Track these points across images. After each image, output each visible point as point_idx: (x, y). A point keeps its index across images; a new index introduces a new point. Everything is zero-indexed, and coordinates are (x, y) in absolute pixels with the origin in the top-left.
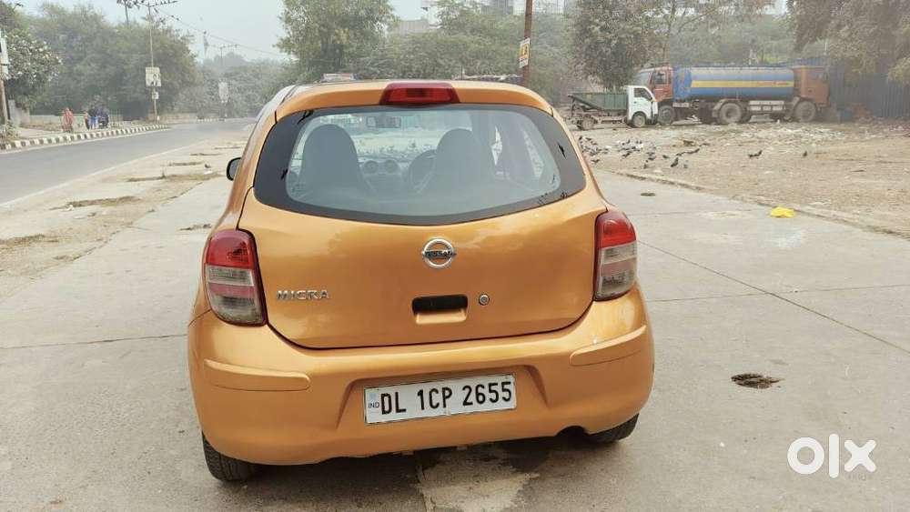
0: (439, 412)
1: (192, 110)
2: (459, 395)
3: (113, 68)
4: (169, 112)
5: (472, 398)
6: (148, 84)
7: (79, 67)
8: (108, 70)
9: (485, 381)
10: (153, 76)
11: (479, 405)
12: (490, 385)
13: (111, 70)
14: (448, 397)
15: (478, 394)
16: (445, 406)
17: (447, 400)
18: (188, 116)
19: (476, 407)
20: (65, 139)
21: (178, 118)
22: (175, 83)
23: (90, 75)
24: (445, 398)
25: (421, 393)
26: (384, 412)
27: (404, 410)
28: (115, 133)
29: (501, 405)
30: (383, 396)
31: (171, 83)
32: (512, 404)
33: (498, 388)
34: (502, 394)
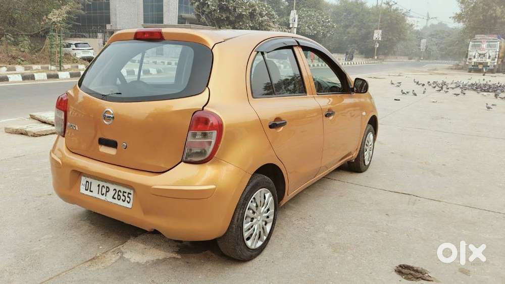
0: (103, 198)
1: (405, 55)
2: (112, 193)
3: (365, 30)
4: (392, 55)
5: (116, 196)
6: (374, 39)
7: (349, 30)
8: (362, 31)
9: (123, 189)
10: (377, 35)
11: (118, 201)
12: (124, 192)
13: (364, 31)
14: (108, 192)
15: (118, 195)
16: (106, 196)
17: (107, 193)
18: (402, 57)
19: (116, 201)
20: (318, 65)
21: (397, 58)
22: (394, 39)
23: (353, 34)
24: (107, 192)
25: (99, 186)
26: (86, 190)
27: (92, 192)
28: (346, 64)
29: (125, 204)
30: (87, 182)
31: (392, 39)
32: (129, 206)
33: (126, 195)
34: (128, 199)
